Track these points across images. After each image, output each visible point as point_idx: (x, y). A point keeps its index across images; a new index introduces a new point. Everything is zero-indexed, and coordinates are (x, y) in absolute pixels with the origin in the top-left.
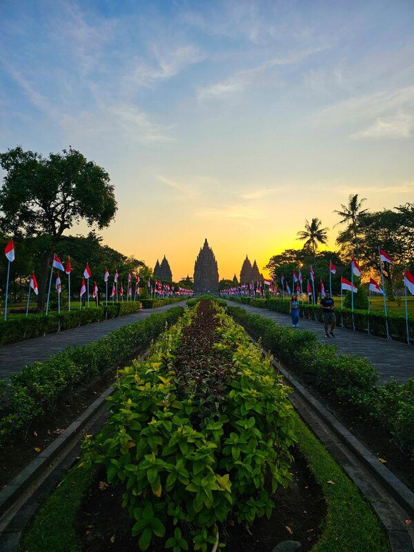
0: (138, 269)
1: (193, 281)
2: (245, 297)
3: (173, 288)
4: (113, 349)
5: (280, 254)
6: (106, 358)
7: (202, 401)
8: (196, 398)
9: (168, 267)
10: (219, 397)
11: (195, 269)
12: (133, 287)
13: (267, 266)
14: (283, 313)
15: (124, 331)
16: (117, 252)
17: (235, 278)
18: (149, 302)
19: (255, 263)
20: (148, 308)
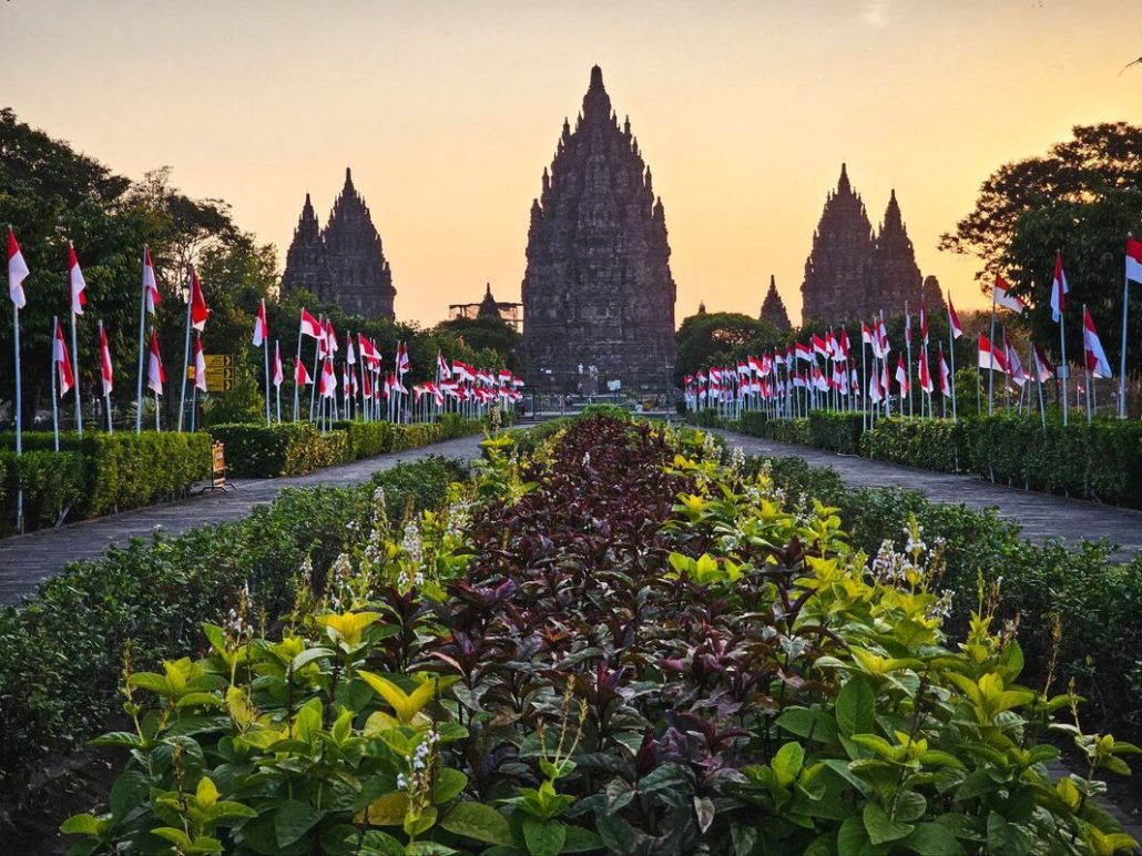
0: (196, 250)
1: (517, 319)
2: (835, 412)
3: (402, 362)
4: (72, 655)
5: (1043, 153)
6: (37, 701)
7: (616, 795)
8: (583, 783)
9: (369, 241)
10: (719, 770)
11: (530, 253)
12: (171, 346)
13: (965, 229)
14: (1058, 492)
15: (134, 570)
16: (65, 152)
17: (773, 303)
18: (265, 438)
19: (893, 211)
20: (259, 476)
